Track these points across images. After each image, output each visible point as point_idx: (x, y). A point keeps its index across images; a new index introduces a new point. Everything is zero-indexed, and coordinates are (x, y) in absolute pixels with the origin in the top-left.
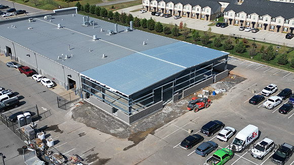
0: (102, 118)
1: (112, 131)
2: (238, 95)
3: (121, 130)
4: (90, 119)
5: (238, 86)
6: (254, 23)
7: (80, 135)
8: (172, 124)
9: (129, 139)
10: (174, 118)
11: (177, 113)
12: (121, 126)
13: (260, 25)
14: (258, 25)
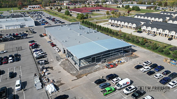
0: (70, 66)
1: (71, 72)
2: (131, 63)
3: (75, 72)
4: (66, 66)
5: (134, 60)
6: (154, 32)
7: (59, 72)
8: (97, 73)
9: (76, 77)
10: (99, 70)
11: (101, 68)
12: (76, 71)
13: (157, 33)
14: (156, 33)
